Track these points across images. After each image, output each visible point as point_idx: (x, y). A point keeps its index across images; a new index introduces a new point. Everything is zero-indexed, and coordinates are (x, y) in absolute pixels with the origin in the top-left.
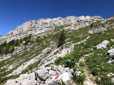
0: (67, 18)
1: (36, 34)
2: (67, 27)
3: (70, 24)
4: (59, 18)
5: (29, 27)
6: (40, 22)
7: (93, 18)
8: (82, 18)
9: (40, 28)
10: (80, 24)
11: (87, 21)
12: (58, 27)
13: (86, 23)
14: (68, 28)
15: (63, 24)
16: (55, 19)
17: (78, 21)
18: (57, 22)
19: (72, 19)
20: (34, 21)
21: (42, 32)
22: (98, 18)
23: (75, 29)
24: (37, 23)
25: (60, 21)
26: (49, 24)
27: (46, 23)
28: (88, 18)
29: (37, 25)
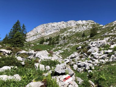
0: (68, 22)
1: (47, 35)
2: (69, 29)
3: (71, 27)
4: (62, 22)
5: (43, 29)
6: (50, 26)
7: (88, 22)
8: (80, 22)
9: (50, 31)
10: (79, 27)
11: (84, 25)
12: (62, 29)
13: (84, 26)
14: (71, 30)
15: (66, 27)
16: (59, 23)
17: (77, 25)
18: (61, 25)
19: (72, 23)
20: (45, 25)
21: (52, 33)
22: (91, 22)
23: (76, 31)
24: (47, 27)
25: (64, 25)
26: (56, 27)
27: (54, 27)
28: (84, 22)
29: (47, 28)
